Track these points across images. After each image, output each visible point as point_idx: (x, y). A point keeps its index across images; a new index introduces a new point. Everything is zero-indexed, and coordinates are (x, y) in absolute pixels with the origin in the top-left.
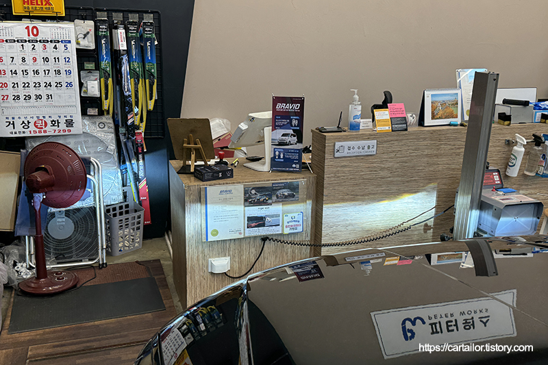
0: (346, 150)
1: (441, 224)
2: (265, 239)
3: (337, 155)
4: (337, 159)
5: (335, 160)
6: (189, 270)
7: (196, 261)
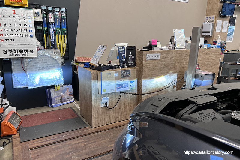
0: (150, 57)
1: (180, 84)
2: (121, 93)
3: (147, 59)
4: (147, 61)
5: (146, 61)
6: (93, 106)
7: (96, 103)
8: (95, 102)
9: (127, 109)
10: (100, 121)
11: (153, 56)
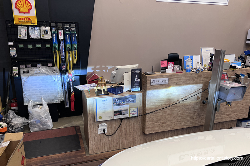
0: (156, 82)
2: (121, 119)
5: (151, 86)
6: (89, 133)
7: (92, 130)
8: (92, 128)
9: (129, 136)
10: (98, 148)
11: (159, 81)
